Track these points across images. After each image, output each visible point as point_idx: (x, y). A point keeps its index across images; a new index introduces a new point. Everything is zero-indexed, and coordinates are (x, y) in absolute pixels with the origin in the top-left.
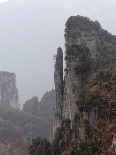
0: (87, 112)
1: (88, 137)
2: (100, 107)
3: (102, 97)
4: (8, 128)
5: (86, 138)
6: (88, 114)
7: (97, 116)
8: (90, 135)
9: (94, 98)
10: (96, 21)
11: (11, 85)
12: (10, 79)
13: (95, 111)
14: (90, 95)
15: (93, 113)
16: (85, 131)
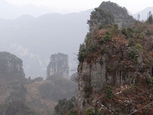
0: (89, 62)
1: (88, 102)
2: (110, 57)
3: (115, 42)
4: (57, 91)
5: (84, 104)
6: (91, 66)
7: (104, 71)
8: (90, 99)
9: (101, 43)
10: (124, 8)
11: (64, 63)
12: (64, 58)
13: (101, 63)
14: (96, 38)
15: (98, 65)
16: (83, 93)
